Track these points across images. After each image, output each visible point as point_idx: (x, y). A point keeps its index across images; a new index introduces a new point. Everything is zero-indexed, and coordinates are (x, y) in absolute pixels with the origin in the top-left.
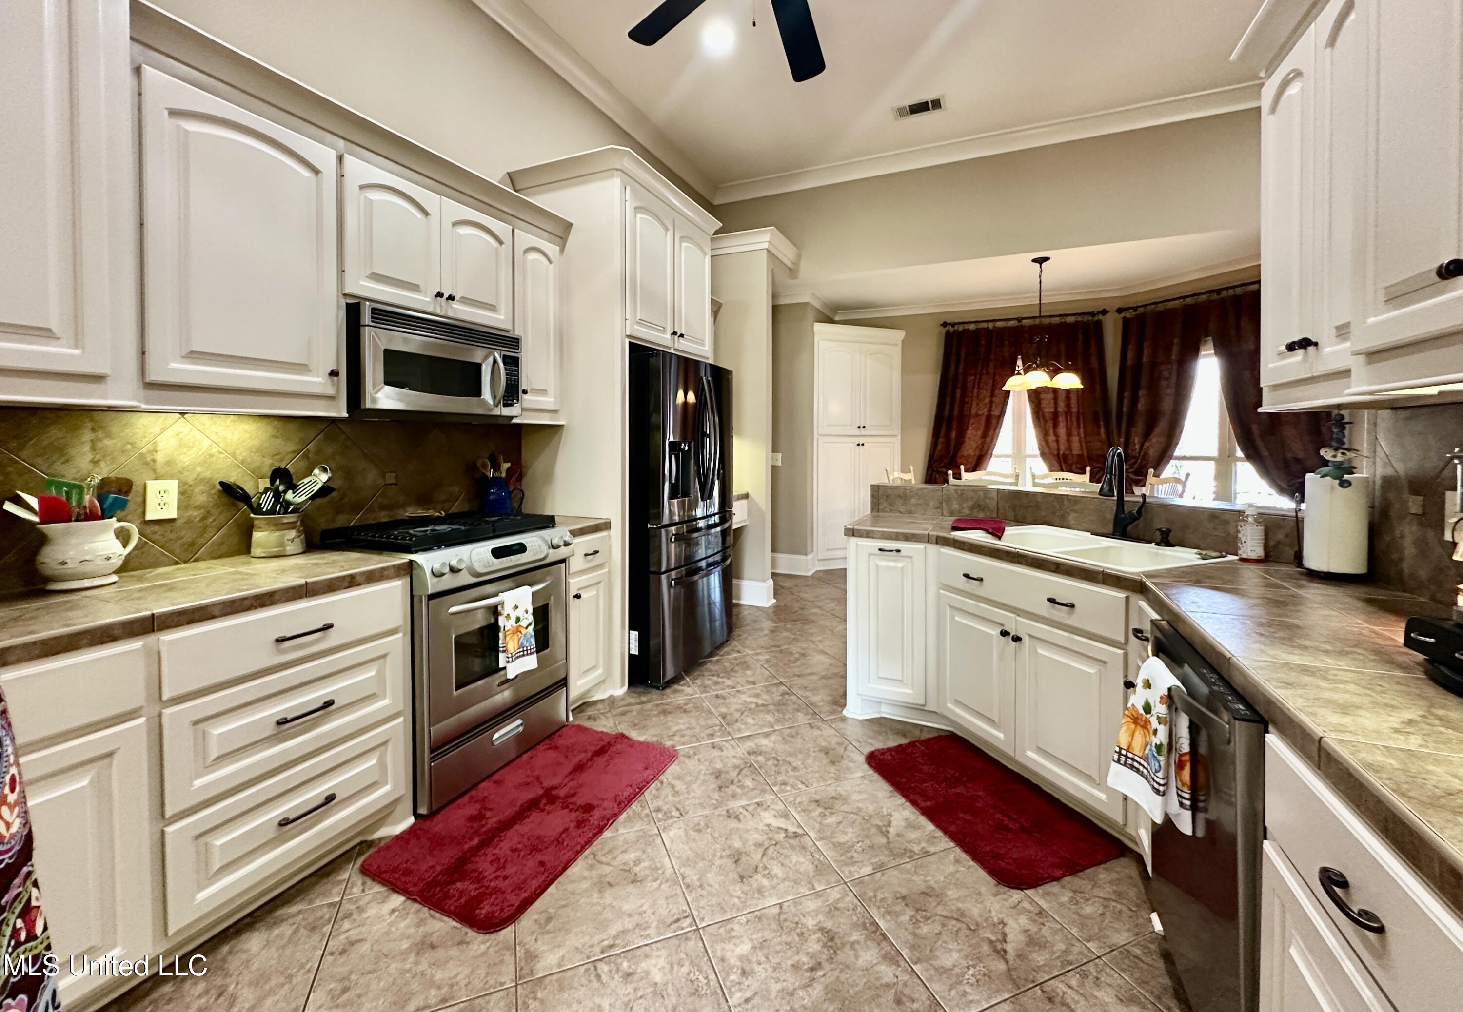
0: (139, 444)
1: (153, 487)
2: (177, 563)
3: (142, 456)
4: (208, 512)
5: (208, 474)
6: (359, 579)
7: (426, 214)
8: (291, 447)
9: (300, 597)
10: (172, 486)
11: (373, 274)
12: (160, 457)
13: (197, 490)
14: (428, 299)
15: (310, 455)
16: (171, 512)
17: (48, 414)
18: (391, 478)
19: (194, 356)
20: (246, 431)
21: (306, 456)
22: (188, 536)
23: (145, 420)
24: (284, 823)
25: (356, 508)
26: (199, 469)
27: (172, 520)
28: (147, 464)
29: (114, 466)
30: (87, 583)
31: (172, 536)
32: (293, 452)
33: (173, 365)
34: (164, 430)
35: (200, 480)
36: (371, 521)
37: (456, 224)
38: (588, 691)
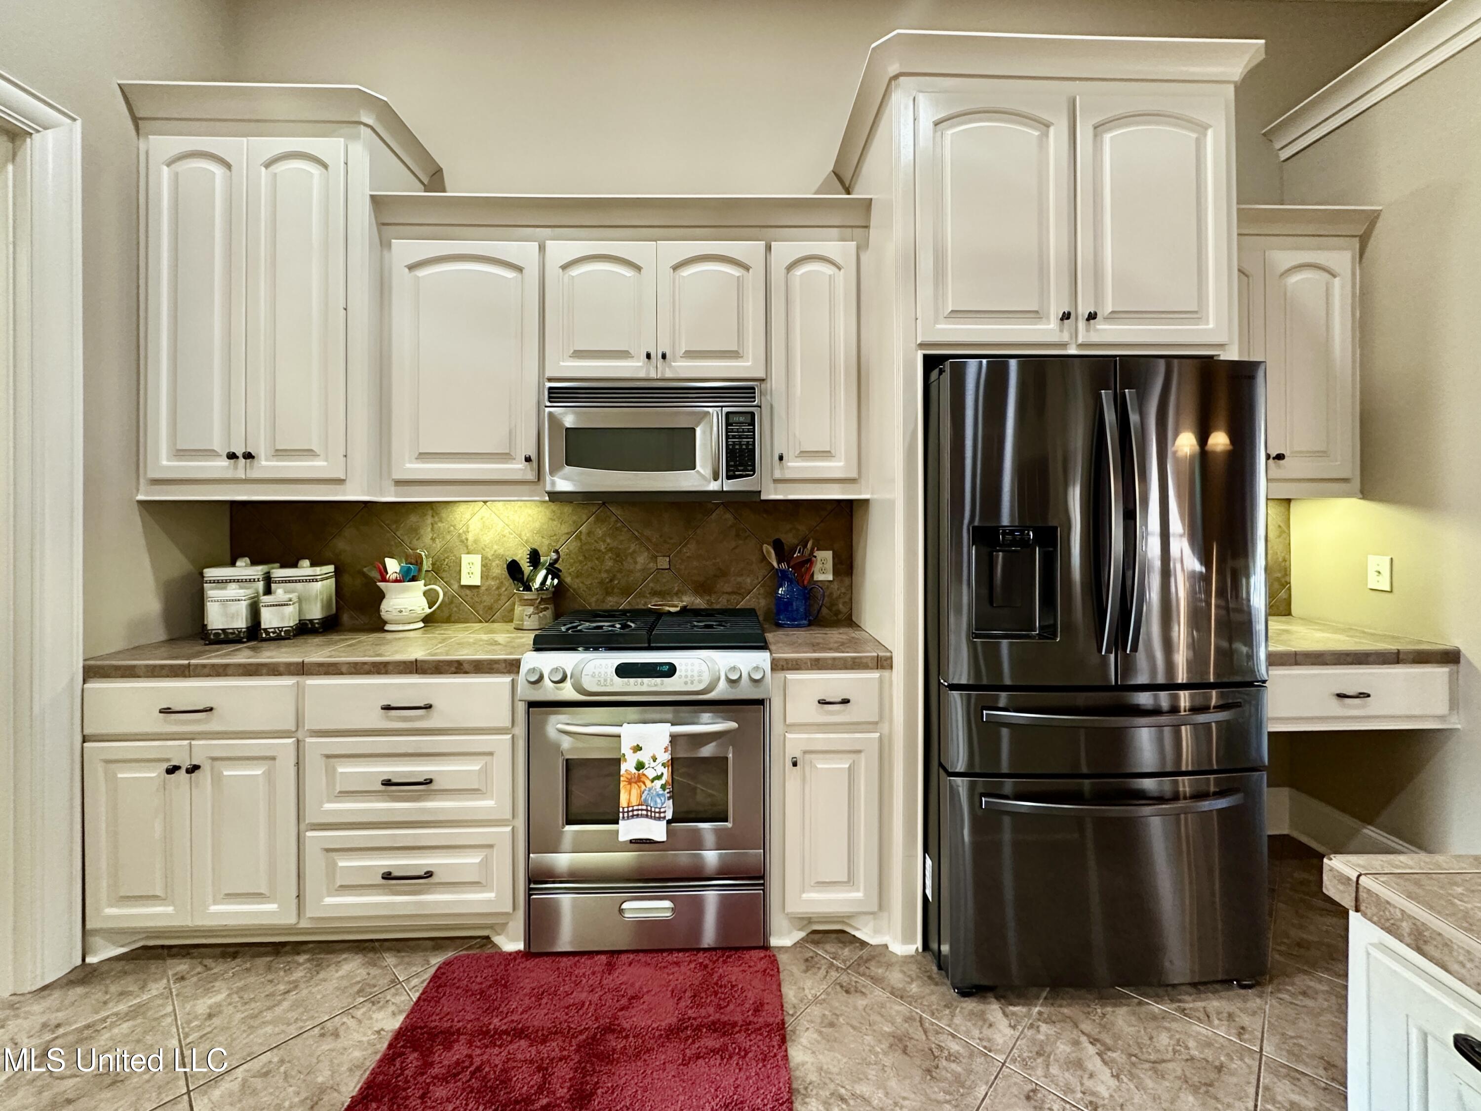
0: (459, 526)
1: (466, 559)
2: (481, 622)
3: (460, 535)
4: (502, 583)
5: (501, 551)
6: (466, 667)
7: (638, 268)
8: (565, 529)
9: (411, 673)
10: (477, 559)
11: (575, 351)
12: (471, 537)
13: (494, 564)
14: (640, 364)
15: (583, 537)
16: (476, 581)
17: (410, 506)
18: (663, 563)
19: (423, 456)
20: (530, 515)
21: (578, 537)
22: (488, 600)
23: (462, 508)
24: (387, 876)
25: (626, 592)
26: (495, 547)
27: (477, 587)
28: (462, 541)
29: (444, 542)
30: (401, 628)
31: (476, 599)
32: (567, 533)
33: (408, 465)
34: (473, 515)
35: (497, 556)
36: (641, 607)
37: (676, 268)
38: (851, 916)
